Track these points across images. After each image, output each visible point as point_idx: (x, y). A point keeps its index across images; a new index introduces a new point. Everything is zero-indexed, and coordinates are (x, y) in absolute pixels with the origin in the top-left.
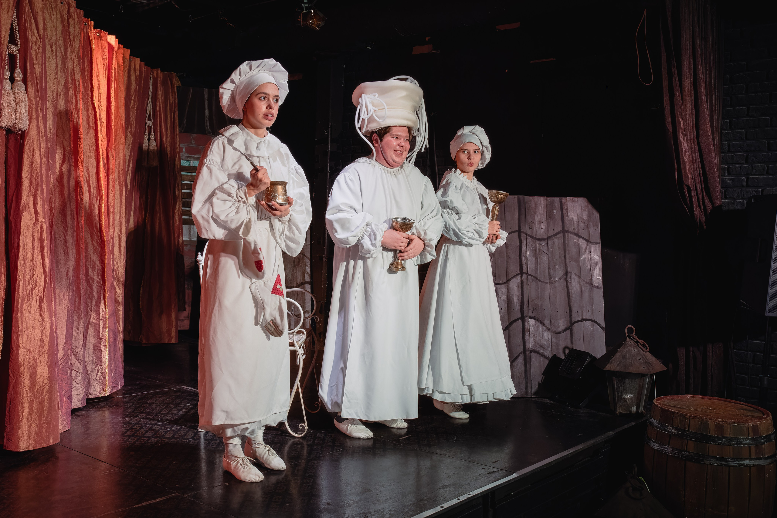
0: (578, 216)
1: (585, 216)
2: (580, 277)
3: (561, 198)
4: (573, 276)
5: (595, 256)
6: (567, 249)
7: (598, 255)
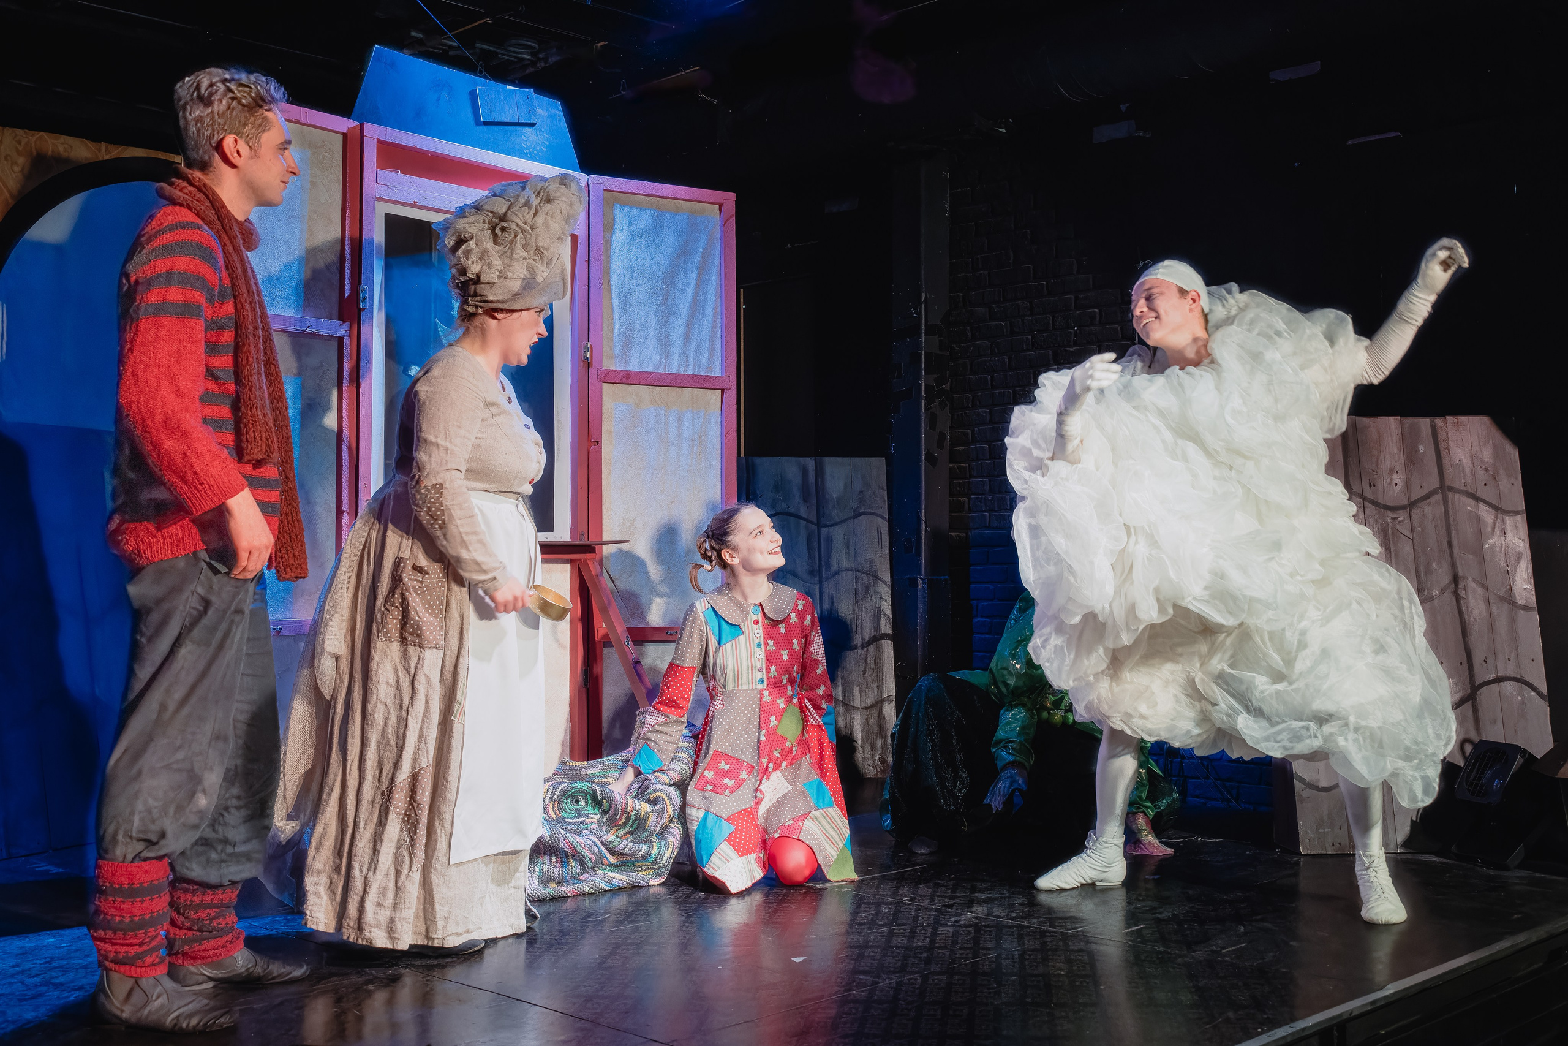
0: (1472, 456)
1: (1487, 455)
2: (1485, 587)
3: (1432, 418)
4: (1472, 584)
5: (1516, 540)
6: (1453, 528)
7: (1523, 538)
